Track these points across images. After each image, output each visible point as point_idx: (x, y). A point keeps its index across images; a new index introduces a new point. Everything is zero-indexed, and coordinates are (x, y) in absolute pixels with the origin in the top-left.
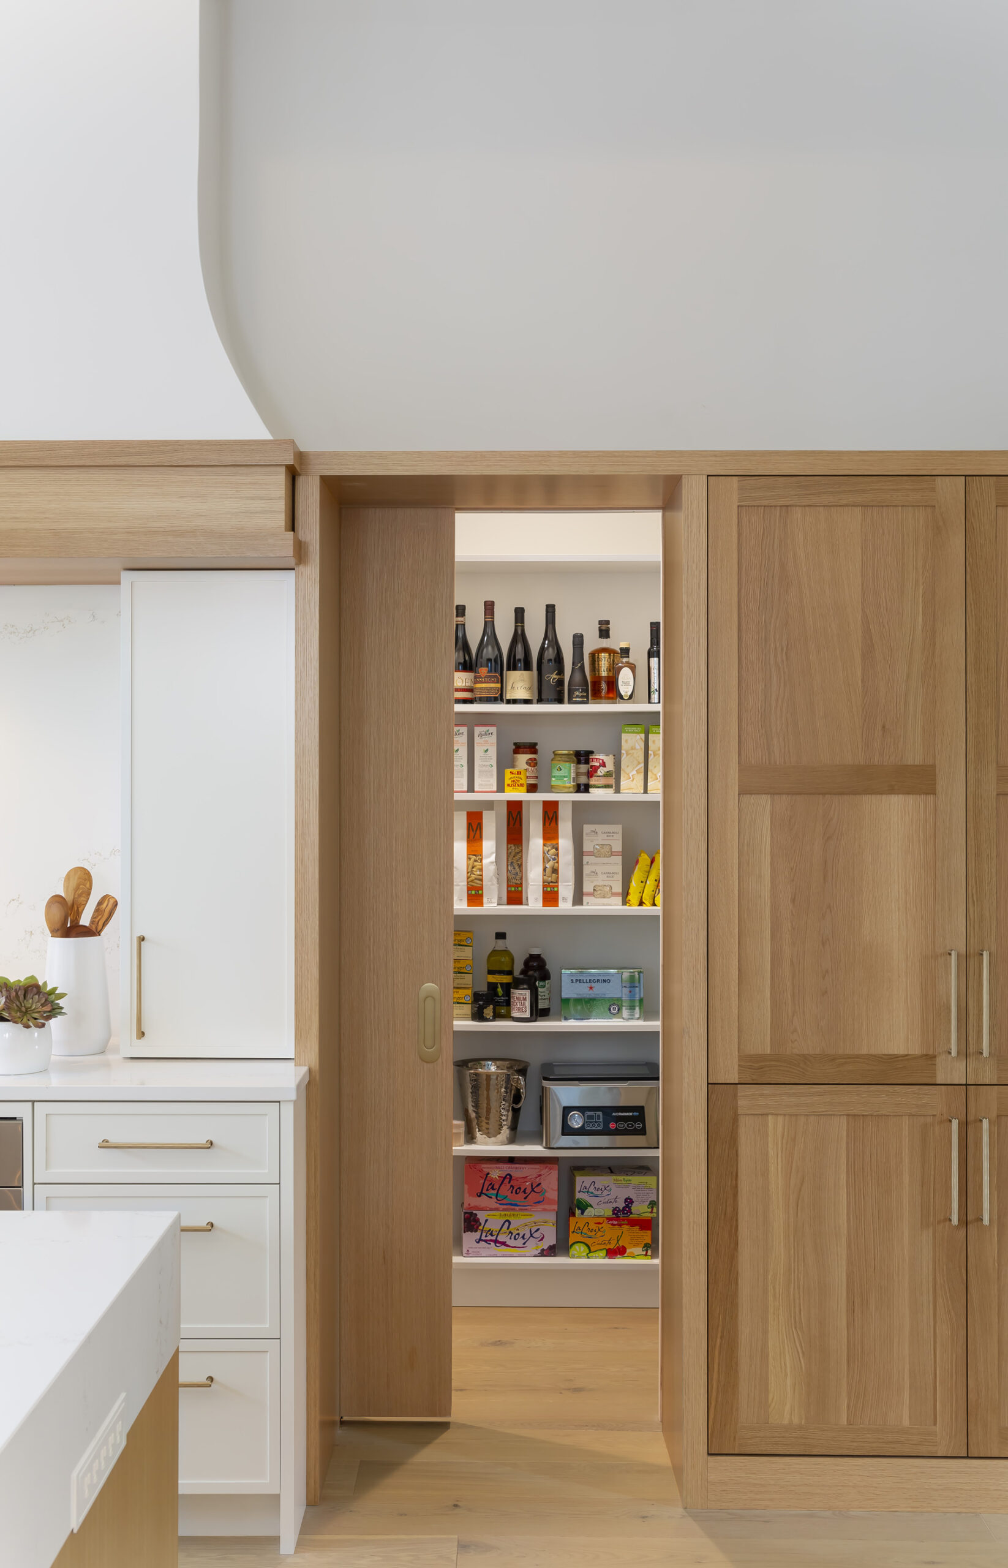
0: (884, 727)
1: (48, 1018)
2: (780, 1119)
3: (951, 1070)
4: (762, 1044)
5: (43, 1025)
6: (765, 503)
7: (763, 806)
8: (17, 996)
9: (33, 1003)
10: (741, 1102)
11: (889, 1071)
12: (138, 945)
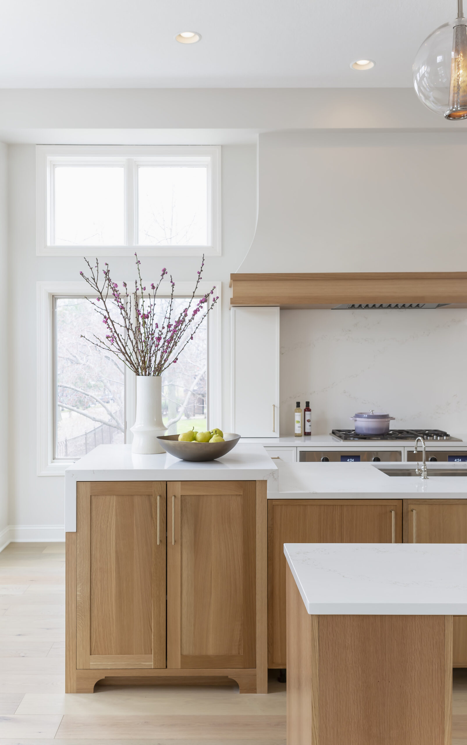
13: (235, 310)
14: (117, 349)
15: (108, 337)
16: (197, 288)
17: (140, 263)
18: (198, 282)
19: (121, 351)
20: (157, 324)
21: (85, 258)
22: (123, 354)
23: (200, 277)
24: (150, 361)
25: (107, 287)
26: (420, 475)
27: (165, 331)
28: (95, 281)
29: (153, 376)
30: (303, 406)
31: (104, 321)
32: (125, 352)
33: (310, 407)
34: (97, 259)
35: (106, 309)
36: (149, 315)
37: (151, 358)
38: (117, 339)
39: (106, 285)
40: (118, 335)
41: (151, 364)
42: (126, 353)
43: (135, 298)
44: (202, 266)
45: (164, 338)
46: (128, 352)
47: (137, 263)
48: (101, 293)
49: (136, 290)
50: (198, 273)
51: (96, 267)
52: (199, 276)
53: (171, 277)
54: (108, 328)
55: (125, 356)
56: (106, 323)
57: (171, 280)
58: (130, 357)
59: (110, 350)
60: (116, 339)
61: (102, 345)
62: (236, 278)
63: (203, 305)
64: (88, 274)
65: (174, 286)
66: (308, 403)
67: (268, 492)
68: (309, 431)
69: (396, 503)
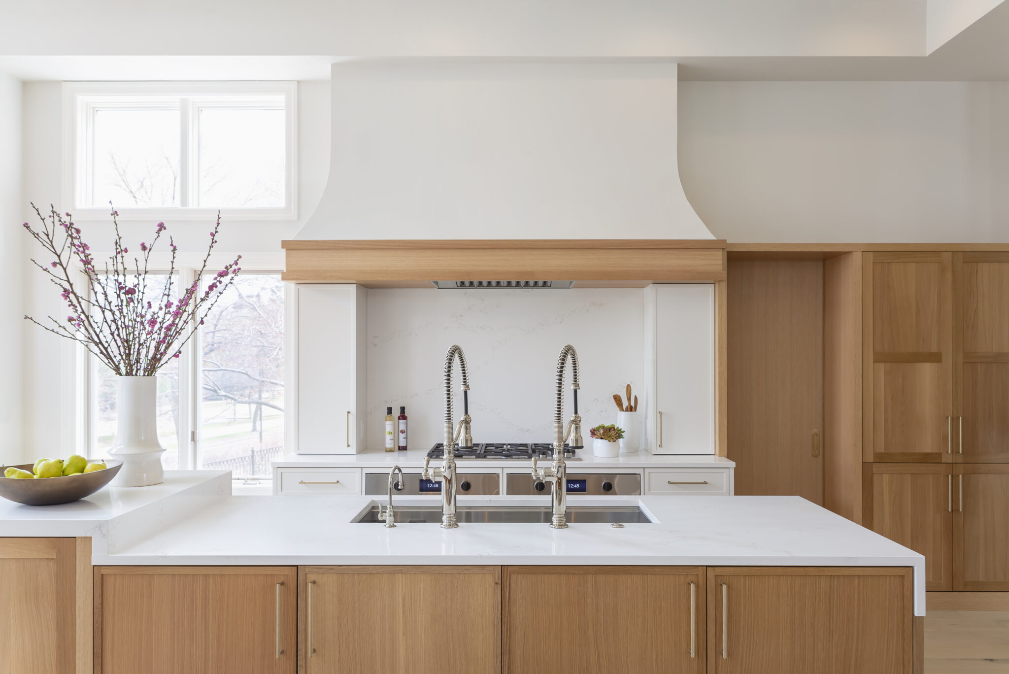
0: (923, 339)
1: (617, 439)
2: (887, 475)
3: (947, 458)
4: (881, 449)
5: (615, 441)
6: (882, 261)
7: (881, 367)
8: (607, 431)
9: (612, 433)
10: (874, 469)
11: (927, 459)
12: (659, 415)
13: (298, 289)
14: (86, 337)
15: (70, 319)
16: (209, 255)
17: (118, 215)
18: (211, 247)
19: (93, 340)
20: (149, 303)
21: (32, 203)
22: (96, 345)
23: (214, 241)
24: (139, 353)
25: (69, 247)
27: (161, 314)
28: (48, 238)
29: (144, 375)
30: (396, 413)
31: (64, 295)
32: (98, 341)
33: (406, 414)
34: (52, 205)
35: (67, 280)
36: (136, 289)
37: (141, 351)
38: (85, 323)
39: (68, 244)
40: (87, 317)
41: (140, 359)
42: (101, 343)
43: (114, 265)
44: (218, 226)
45: (160, 323)
46: (103, 340)
47: (112, 215)
48: (59, 256)
49: (117, 254)
50: (211, 235)
51: (50, 217)
52: (213, 239)
53: (171, 238)
54: (69, 306)
55: (98, 347)
56: (66, 299)
57: (172, 242)
58: (106, 349)
59: (74, 339)
60: (83, 322)
61: (62, 331)
62: (290, 246)
63: (222, 279)
64: (38, 227)
65: (175, 252)
66: (403, 409)
67: (93, 555)
68: (405, 445)
69: (287, 571)
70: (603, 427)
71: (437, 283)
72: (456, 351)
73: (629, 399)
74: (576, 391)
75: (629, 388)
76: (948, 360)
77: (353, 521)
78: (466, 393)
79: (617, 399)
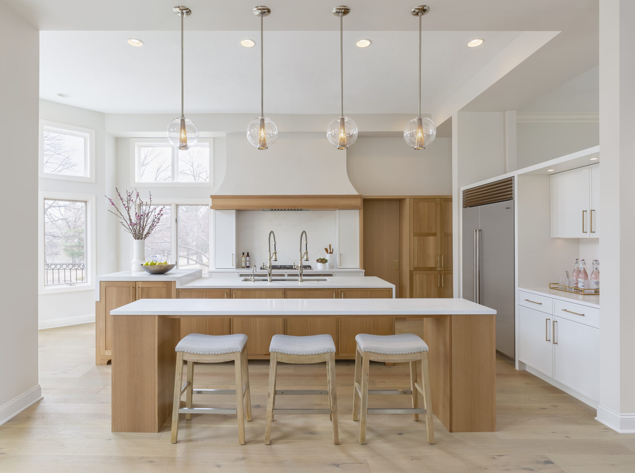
0: (430, 228)
1: (326, 263)
2: (418, 275)
3: (438, 269)
4: (416, 266)
6: (416, 201)
7: (416, 238)
9: (324, 261)
10: (413, 273)
11: (431, 269)
12: (340, 255)
13: (216, 212)
26: (251, 281)
30: (246, 254)
33: (249, 255)
62: (213, 197)
66: (248, 253)
67: (176, 286)
68: (249, 265)
69: (227, 290)
70: (321, 259)
71: (263, 209)
72: (272, 232)
73: (330, 249)
74: (306, 244)
75: (330, 246)
76: (439, 235)
77: (242, 281)
78: (275, 244)
79: (326, 250)
